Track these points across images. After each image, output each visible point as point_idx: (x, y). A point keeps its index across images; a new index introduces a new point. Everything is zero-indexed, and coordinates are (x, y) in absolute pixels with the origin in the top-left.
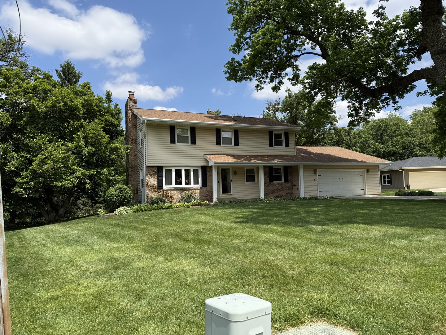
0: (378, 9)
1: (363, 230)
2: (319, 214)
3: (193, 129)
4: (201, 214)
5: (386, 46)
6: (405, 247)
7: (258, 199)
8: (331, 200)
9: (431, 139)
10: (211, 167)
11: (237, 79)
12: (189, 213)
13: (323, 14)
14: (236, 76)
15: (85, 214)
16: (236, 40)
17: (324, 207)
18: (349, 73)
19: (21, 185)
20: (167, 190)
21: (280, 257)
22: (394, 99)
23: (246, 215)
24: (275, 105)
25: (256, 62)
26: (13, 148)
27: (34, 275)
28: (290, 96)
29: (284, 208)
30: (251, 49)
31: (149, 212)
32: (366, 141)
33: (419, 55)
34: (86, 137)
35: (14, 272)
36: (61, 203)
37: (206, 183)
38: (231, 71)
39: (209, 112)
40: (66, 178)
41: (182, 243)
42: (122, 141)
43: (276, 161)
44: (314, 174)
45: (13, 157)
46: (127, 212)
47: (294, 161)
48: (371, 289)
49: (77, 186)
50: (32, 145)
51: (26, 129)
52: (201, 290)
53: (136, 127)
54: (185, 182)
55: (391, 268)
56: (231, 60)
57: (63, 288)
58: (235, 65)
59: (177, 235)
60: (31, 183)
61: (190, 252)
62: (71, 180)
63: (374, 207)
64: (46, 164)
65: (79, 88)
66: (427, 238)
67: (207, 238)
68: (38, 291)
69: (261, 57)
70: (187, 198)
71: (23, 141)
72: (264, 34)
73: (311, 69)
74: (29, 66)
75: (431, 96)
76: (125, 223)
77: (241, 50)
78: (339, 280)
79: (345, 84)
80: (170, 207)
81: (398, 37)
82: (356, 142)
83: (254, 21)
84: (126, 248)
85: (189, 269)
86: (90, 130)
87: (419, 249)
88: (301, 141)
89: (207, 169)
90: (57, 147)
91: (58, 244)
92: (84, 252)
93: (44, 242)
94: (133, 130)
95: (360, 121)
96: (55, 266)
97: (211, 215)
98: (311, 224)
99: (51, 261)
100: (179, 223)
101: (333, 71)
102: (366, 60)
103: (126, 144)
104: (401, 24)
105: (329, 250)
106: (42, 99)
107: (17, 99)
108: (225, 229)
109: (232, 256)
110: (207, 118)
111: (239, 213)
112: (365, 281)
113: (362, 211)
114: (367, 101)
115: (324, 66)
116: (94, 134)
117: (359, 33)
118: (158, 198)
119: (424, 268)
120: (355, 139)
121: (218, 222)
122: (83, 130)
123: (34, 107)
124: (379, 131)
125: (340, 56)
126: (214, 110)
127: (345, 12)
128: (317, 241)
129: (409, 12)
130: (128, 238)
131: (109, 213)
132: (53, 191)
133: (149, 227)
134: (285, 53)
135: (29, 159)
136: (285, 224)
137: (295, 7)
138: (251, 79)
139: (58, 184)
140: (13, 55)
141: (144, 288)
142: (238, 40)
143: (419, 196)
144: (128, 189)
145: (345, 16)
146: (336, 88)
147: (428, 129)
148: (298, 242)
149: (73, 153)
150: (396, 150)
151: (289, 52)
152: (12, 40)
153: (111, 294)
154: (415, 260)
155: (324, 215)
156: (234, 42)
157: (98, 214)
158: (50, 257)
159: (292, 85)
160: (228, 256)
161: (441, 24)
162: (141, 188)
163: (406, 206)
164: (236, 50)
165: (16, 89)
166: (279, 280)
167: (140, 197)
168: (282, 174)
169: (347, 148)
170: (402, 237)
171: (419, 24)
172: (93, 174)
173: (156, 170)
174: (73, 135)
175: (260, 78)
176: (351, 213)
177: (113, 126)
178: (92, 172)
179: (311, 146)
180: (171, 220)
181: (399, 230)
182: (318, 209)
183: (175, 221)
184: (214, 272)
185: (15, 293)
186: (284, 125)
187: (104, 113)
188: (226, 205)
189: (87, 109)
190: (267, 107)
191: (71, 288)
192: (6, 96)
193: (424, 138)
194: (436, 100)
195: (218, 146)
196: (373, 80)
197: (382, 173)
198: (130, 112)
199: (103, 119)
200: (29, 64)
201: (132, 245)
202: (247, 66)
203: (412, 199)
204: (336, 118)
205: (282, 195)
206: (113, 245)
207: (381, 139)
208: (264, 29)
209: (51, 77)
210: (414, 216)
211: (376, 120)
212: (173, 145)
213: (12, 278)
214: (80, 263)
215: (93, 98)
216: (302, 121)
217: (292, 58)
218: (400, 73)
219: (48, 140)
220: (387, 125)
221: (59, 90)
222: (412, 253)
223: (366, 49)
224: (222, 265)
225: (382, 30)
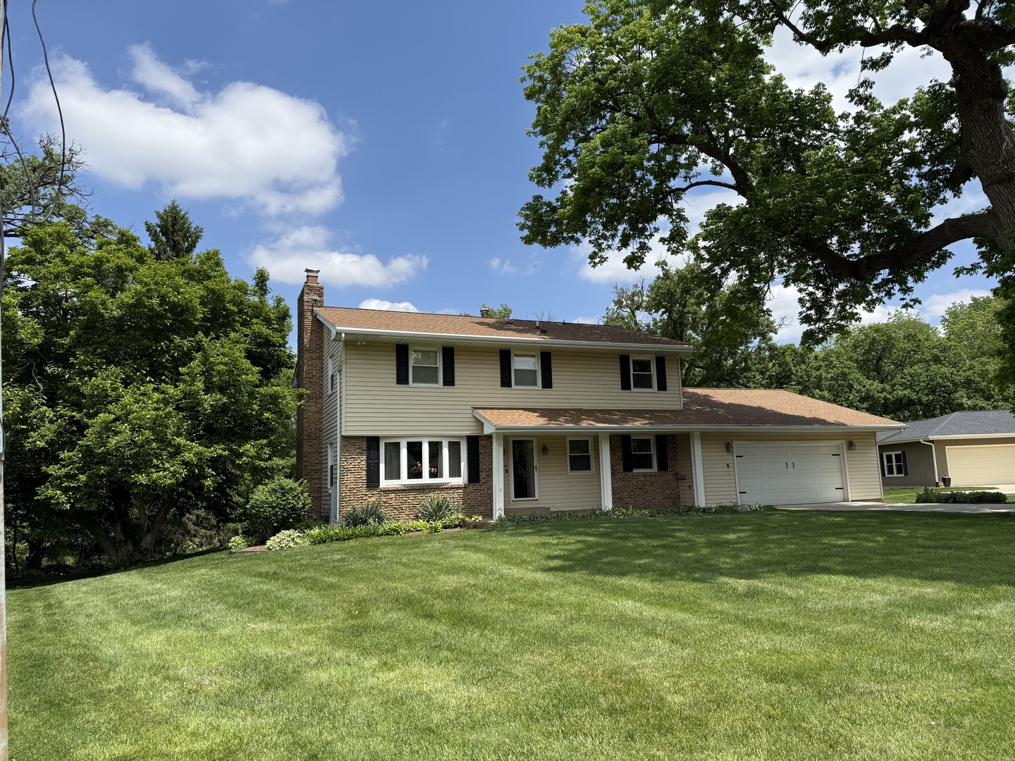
0: (859, 87)
1: (844, 589)
2: (741, 550)
3: (449, 353)
4: (465, 547)
5: (879, 167)
6: (945, 632)
7: (598, 512)
8: (768, 515)
9: (995, 371)
10: (490, 437)
11: (547, 240)
12: (437, 545)
13: (736, 99)
14: (544, 235)
15: (202, 546)
16: (545, 157)
17: (752, 530)
18: (799, 226)
19: (57, 482)
20: (389, 491)
21: (650, 661)
22: (903, 282)
23: (570, 550)
24: (633, 295)
25: (588, 205)
26: (43, 398)
27: (76, 702)
28: (667, 275)
29: (660, 533)
30: (577, 176)
31: (346, 544)
32: (844, 375)
33: (955, 185)
34: (207, 371)
35: (29, 693)
36: (148, 522)
37: (478, 473)
38: (533, 225)
39: (485, 314)
40: (161, 465)
41: (422, 623)
42: (289, 378)
43: (638, 424)
44: (726, 453)
45: (43, 418)
46: (296, 543)
47: (679, 422)
48: (867, 744)
49: (184, 483)
50: (86, 390)
51: (74, 355)
52: (464, 746)
53: (320, 349)
54: (430, 471)
55: (914, 688)
56: (534, 201)
57: (142, 738)
58: (543, 211)
59: (408, 603)
60: (80, 476)
61: (439, 646)
62: (172, 469)
63: (868, 533)
64: (116, 433)
65: (195, 263)
66: (996, 610)
67: (478, 609)
68: (83, 743)
69: (599, 193)
70: (434, 510)
71: (67, 381)
72: (606, 144)
73: (712, 219)
74: (87, 216)
75: (988, 277)
76: (290, 569)
77: (555, 177)
78: (790, 719)
79: (790, 250)
80: (395, 530)
81: (906, 147)
82: (819, 378)
83: (584, 115)
84: (290, 635)
85: (436, 691)
86: (218, 355)
87: (978, 639)
88: (694, 375)
89: (481, 442)
90: (143, 394)
91: (134, 623)
92: (195, 644)
93: (102, 618)
94: (314, 356)
95: (828, 332)
96: (125, 679)
97: (490, 551)
98: (722, 574)
99: (117, 665)
100: (414, 571)
101: (762, 222)
102: (837, 197)
103: (298, 386)
104: (912, 119)
105: (765, 641)
106: (113, 288)
107: (58, 289)
108: (521, 586)
109: (538, 658)
110: (481, 327)
111: (553, 545)
112: (854, 723)
113: (840, 542)
114: (841, 287)
115: (742, 211)
116: (226, 364)
117: (818, 138)
118: (367, 510)
119: (993, 689)
120: (818, 370)
121: (505, 570)
122: (202, 356)
123: (94, 307)
124: (873, 353)
125: (777, 190)
126: (496, 307)
127: (784, 93)
128: (737, 617)
129: (929, 92)
130: (297, 609)
131: (255, 545)
132: (131, 494)
133: (344, 582)
134: (654, 183)
135: (77, 423)
136: (663, 574)
137: (675, 84)
138: (578, 241)
139: (142, 479)
140: (53, 192)
141: (329, 739)
142: (548, 158)
143: (972, 503)
144: (300, 489)
145: (785, 102)
146: (770, 259)
147: (986, 348)
148: (692, 620)
149: (178, 409)
150: (914, 396)
151: (662, 182)
152: (52, 160)
153: (251, 753)
154: (970, 667)
155: (750, 550)
156: (540, 162)
157: (231, 548)
158: (115, 656)
159: (670, 253)
160: (527, 656)
161: (1003, 117)
162: (329, 487)
163: (943, 530)
164: (544, 180)
165: (56, 266)
166: (648, 720)
167: (326, 507)
168: (653, 452)
169: (801, 393)
170: (938, 608)
171: (951, 118)
172: (220, 456)
173: (364, 445)
174: (180, 369)
175: (599, 239)
176: (815, 546)
177: (269, 346)
178: (218, 450)
179: (718, 387)
180: (397, 563)
181: (931, 590)
182: (739, 537)
183: (404, 565)
184: (493, 699)
185: (29, 749)
186: (655, 341)
187: (251, 319)
188: (524, 526)
189: (211, 310)
190: (616, 299)
191: (157, 736)
192: (34, 282)
193: (978, 368)
194: (999, 285)
195: (506, 390)
196: (854, 240)
197: (882, 448)
198: (308, 314)
199: (248, 331)
200: (88, 212)
201: (305, 626)
202: (567, 214)
203: (956, 511)
204: (772, 323)
205: (654, 501)
206: (261, 625)
207: (878, 369)
208: (606, 133)
209: (135, 240)
210: (962, 553)
211: (864, 328)
212: (402, 388)
213: (24, 709)
214: (183, 671)
215: (226, 284)
216: (695, 331)
217: (669, 193)
218: (914, 225)
219: (122, 379)
220: (890, 338)
221: (150, 267)
222: (962, 651)
223: (836, 173)
224: (514, 681)
225: (869, 131)
